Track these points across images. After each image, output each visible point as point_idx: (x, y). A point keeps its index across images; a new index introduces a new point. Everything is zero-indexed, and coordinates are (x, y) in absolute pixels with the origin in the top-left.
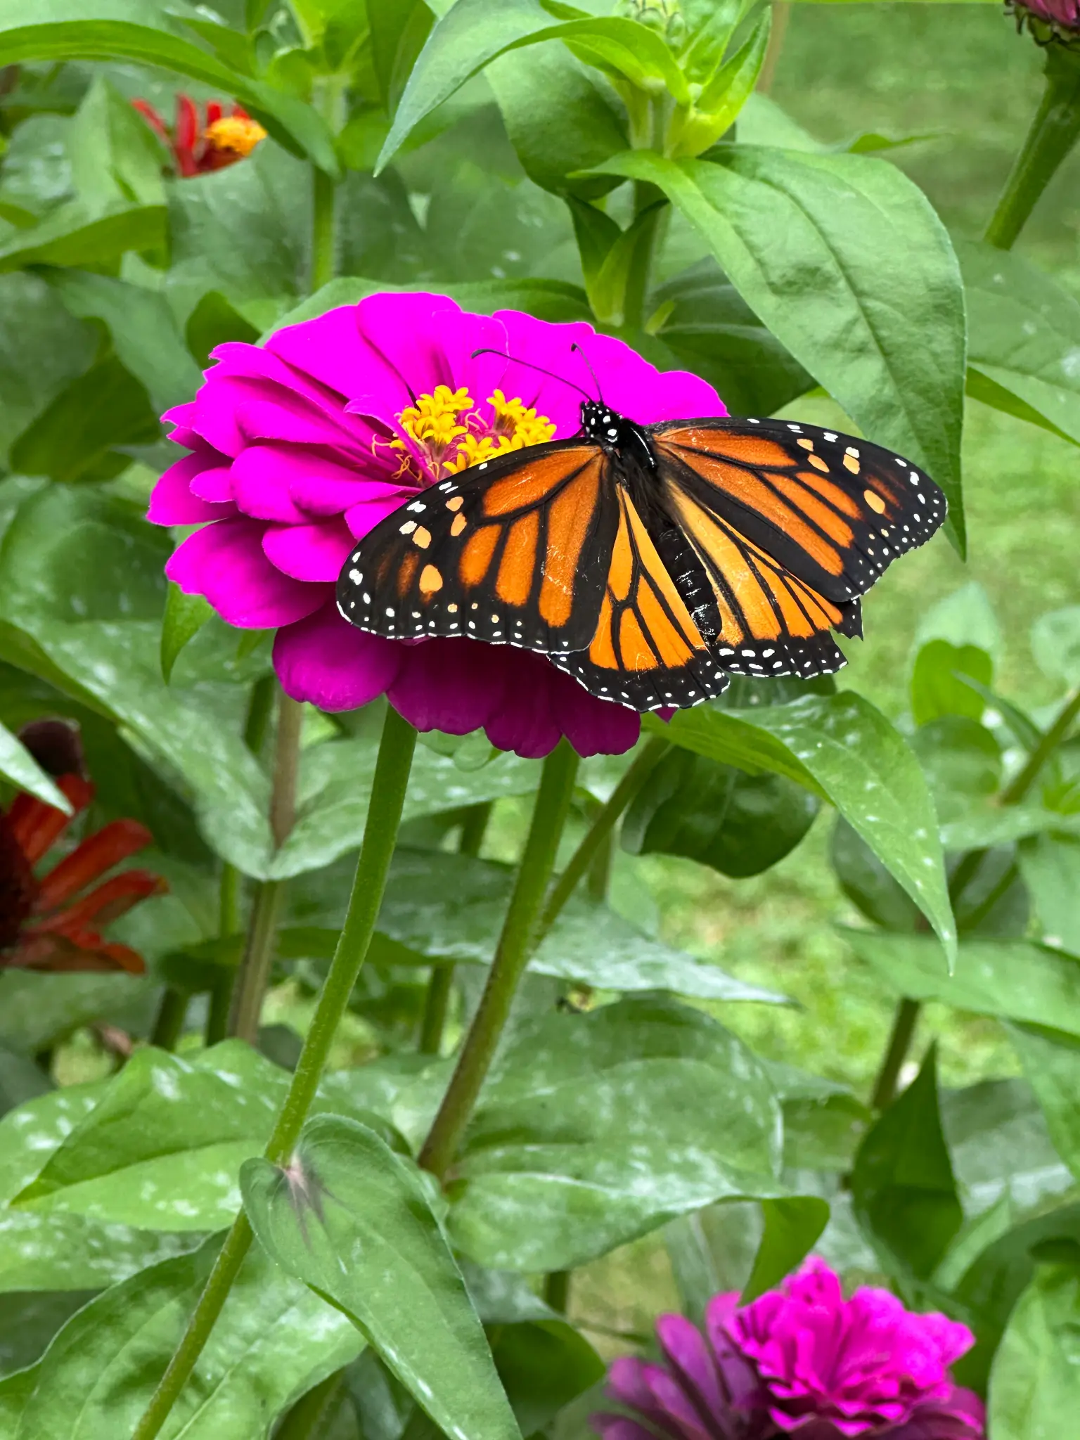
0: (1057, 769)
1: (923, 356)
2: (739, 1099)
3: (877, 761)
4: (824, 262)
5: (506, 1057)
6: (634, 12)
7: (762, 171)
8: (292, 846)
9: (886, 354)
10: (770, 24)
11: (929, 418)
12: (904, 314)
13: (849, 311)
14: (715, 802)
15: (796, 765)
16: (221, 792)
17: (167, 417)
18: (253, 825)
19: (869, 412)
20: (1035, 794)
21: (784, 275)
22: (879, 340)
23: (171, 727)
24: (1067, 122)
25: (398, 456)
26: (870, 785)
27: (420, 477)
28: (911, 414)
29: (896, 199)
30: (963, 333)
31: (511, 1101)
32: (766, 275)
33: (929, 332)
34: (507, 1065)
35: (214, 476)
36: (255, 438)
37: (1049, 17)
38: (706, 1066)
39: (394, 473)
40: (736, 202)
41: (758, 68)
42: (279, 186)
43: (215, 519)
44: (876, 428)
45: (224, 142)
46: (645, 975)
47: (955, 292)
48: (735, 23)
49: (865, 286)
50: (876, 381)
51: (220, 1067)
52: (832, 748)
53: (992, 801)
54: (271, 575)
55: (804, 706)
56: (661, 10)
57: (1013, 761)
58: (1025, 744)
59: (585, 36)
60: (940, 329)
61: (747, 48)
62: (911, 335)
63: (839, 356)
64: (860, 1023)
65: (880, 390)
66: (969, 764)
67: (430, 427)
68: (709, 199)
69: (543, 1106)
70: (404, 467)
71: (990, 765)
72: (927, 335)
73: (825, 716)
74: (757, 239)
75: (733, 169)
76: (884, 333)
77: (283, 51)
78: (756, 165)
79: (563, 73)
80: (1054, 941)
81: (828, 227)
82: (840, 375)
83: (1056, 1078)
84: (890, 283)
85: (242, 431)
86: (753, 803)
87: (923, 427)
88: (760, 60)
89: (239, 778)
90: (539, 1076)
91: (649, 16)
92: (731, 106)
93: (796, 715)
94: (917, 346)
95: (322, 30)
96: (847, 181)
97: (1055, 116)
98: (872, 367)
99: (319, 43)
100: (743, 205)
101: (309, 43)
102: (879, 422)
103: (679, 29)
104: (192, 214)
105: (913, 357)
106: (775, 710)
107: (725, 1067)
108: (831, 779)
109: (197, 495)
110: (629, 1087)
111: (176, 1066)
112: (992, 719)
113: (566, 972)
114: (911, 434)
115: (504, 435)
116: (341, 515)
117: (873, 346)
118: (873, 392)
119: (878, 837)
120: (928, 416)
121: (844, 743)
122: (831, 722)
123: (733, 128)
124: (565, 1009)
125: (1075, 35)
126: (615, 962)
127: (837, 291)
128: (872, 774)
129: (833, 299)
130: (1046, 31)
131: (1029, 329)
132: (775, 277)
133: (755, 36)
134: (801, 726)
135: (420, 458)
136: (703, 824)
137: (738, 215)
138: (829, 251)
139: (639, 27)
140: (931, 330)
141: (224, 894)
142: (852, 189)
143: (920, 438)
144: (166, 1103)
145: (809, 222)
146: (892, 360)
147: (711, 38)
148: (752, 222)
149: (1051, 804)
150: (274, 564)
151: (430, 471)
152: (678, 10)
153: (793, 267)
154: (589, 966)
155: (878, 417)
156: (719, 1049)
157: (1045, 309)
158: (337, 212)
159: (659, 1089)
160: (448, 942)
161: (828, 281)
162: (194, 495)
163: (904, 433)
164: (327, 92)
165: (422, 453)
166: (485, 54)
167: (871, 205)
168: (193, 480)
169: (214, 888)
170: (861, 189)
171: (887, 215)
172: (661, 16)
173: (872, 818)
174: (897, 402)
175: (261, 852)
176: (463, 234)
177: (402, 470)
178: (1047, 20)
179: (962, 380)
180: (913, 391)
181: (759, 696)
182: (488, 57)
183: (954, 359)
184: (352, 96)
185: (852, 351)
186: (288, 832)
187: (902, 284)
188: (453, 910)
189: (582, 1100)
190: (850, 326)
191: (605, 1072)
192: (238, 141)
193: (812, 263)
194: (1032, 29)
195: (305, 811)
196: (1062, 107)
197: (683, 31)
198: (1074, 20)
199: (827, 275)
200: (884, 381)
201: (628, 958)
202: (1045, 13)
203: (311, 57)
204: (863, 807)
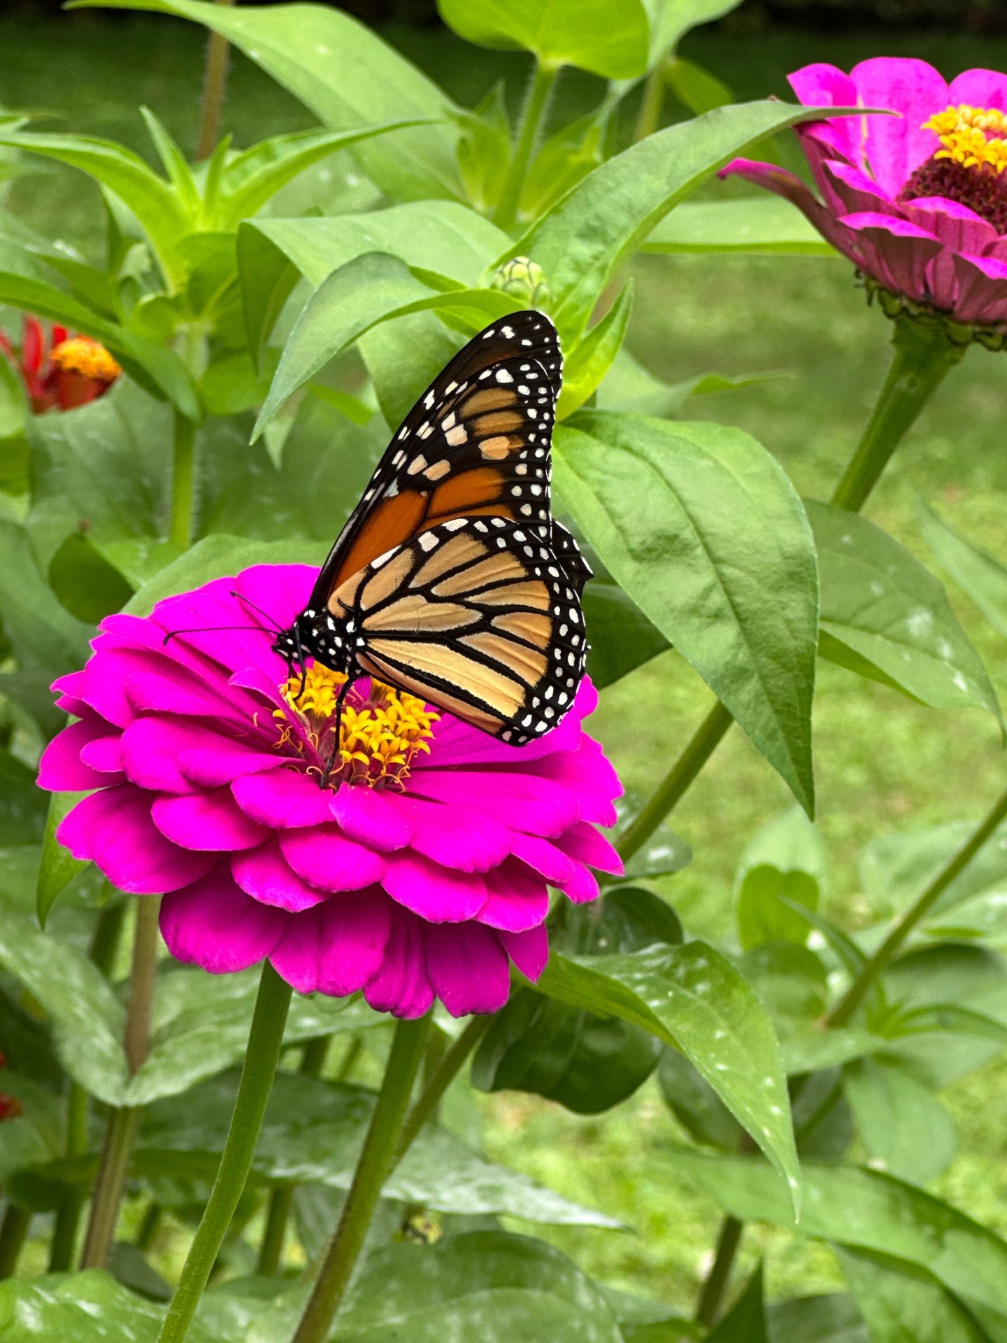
0: (881, 994)
1: (776, 623)
2: (584, 1329)
3: (726, 1010)
4: (681, 529)
5: (357, 1287)
6: (500, 282)
7: (623, 438)
8: (147, 1073)
9: (741, 619)
10: (632, 295)
11: (781, 683)
12: (760, 581)
13: (707, 578)
14: (564, 1042)
15: (647, 1014)
16: (78, 1020)
17: (56, 687)
18: (108, 1052)
19: (723, 676)
20: (860, 1016)
21: (644, 542)
22: (734, 606)
23: (28, 955)
24: (913, 391)
25: (278, 726)
26: (719, 1034)
27: (301, 748)
28: (763, 678)
29: (755, 468)
30: (816, 601)
31: (363, 1330)
32: (626, 541)
33: (782, 599)
34: (358, 1294)
35: (103, 745)
36: (143, 709)
37: (898, 291)
38: (552, 1297)
39: (274, 743)
40: (598, 469)
41: (620, 338)
42: (139, 425)
43: (104, 786)
44: (729, 693)
45: (69, 364)
46: (484, 1198)
47: (808, 561)
48: (598, 294)
49: (722, 553)
50: (731, 647)
51: (80, 1297)
52: (683, 997)
53: (818, 1024)
54: (159, 842)
55: (654, 953)
56: (527, 281)
57: (838, 983)
58: (850, 968)
59: (453, 307)
60: (793, 596)
61: (609, 319)
62: (765, 602)
63: (696, 621)
64: (659, 1209)
65: (736, 655)
66: (795, 988)
67: (310, 699)
68: (571, 465)
69: (394, 1335)
70: (285, 738)
71: (817, 989)
72: (780, 602)
73: (675, 965)
74: (619, 507)
75: (594, 436)
76: (739, 600)
77: (147, 298)
78: (617, 432)
79: (429, 338)
80: (878, 1164)
81: (686, 495)
82: (697, 641)
83: (883, 1301)
84: (746, 551)
85: (131, 702)
86: (600, 1043)
87: (775, 691)
88: (622, 328)
89: (94, 1005)
90: (390, 1304)
91: (515, 286)
92: (593, 374)
93: (647, 963)
94: (771, 612)
95: (185, 278)
96: (706, 449)
97: (903, 384)
98: (727, 633)
99: (183, 290)
100: (605, 472)
101: (173, 291)
102: (734, 687)
103: (544, 299)
104: (53, 450)
105: (766, 623)
106: (625, 956)
107: (569, 1298)
108: (680, 1027)
109: (88, 764)
110: (477, 1317)
111: (38, 1297)
112: (816, 941)
113: (408, 1195)
114: (765, 697)
115: (380, 707)
116: (228, 786)
117: (729, 611)
118: (728, 658)
119: (727, 1085)
120: (781, 681)
121: (694, 992)
122: (681, 972)
123: (594, 396)
124: (409, 1234)
125: (922, 309)
126: (455, 1184)
127: (695, 558)
128: (721, 1022)
129: (690, 565)
130: (896, 305)
131: (876, 589)
132: (635, 543)
133: (617, 306)
134: (651, 974)
135: (301, 729)
136: (553, 1063)
137: (601, 483)
138: (688, 519)
139: (506, 298)
140: (785, 597)
141: (72, 1113)
142: (710, 457)
143: (773, 702)
144: (29, 1335)
145: (668, 489)
146: (747, 625)
147: (575, 308)
148: (614, 489)
149: (875, 1027)
150: (163, 833)
151: (309, 743)
152: (544, 280)
153: (654, 533)
154: (429, 1189)
155: (732, 682)
156: (564, 1279)
157: (892, 569)
158: (196, 454)
159: (505, 1319)
160: (292, 1163)
161: (686, 548)
162: (85, 764)
163: (757, 696)
164: (189, 338)
165: (302, 725)
166: (358, 324)
167: (729, 474)
168: (83, 750)
169: (62, 1107)
170: (719, 458)
171: (743, 483)
172: (527, 287)
173: (721, 1067)
174: (751, 667)
175: (116, 1079)
176: (317, 474)
177: (282, 741)
178: (896, 294)
179: (814, 646)
180: (766, 656)
181: (607, 939)
182: (360, 329)
183: (807, 626)
184: (213, 342)
185: (708, 617)
186: (142, 1060)
187: (758, 551)
188: (295, 1131)
189: (431, 1329)
190: (707, 591)
191: (454, 1302)
192: (84, 363)
193: (672, 531)
194: (882, 302)
195: (159, 1039)
196: (910, 375)
197: (548, 302)
198: (922, 295)
199: (686, 542)
200: (739, 646)
201: (467, 1181)
202: (893, 287)
203: (175, 303)
204: (713, 1055)
